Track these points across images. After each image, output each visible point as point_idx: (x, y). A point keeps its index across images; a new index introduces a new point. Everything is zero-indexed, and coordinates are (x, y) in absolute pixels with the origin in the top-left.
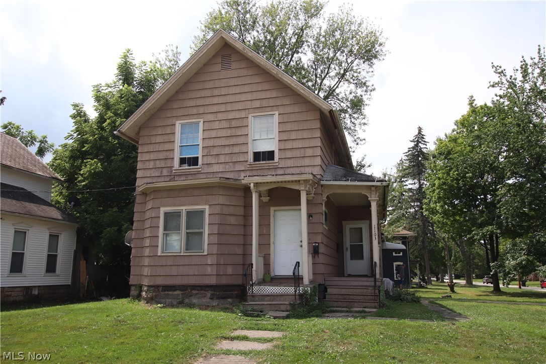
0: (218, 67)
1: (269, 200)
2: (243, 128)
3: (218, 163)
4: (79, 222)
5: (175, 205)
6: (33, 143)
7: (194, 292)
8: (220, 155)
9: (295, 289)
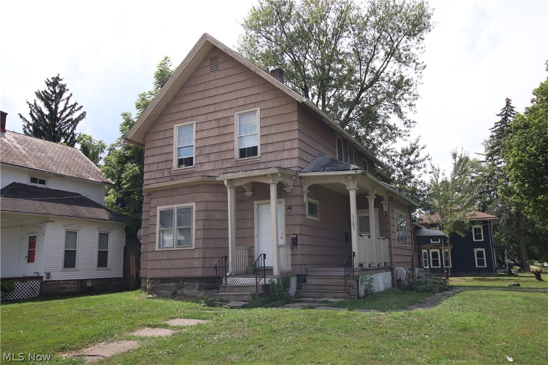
0: (207, 70)
1: (253, 195)
2: (230, 126)
3: (208, 162)
4: (125, 221)
5: (168, 204)
6: (103, 151)
7: (185, 283)
8: (211, 154)
9: (256, 280)
